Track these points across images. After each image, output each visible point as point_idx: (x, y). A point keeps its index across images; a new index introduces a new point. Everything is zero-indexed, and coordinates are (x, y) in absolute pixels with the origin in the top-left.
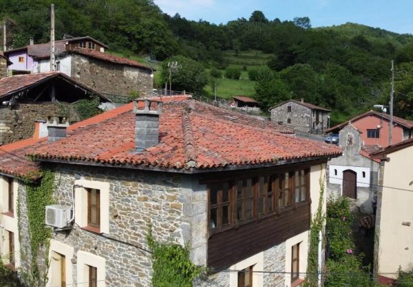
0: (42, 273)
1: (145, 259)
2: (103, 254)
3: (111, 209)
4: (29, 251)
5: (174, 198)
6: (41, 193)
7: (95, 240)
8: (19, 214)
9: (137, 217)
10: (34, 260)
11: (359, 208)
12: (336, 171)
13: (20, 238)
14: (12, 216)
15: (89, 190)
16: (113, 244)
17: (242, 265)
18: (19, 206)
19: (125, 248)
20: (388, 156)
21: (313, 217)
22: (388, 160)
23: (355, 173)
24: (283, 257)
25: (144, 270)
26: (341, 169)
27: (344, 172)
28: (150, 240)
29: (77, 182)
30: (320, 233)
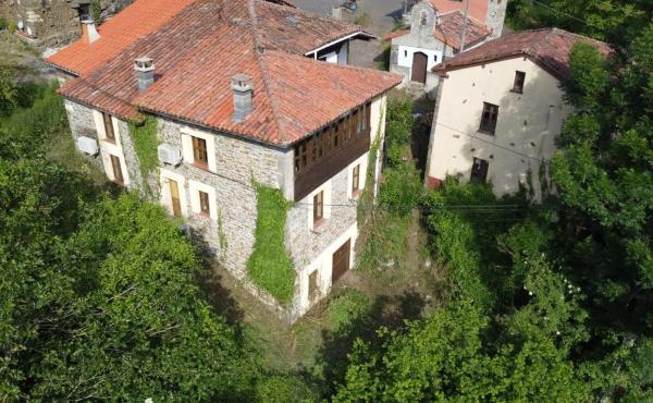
0: (155, 192)
1: (249, 192)
2: (213, 184)
3: (217, 155)
4: (139, 174)
5: (269, 156)
6: (146, 132)
7: (204, 175)
8: (122, 143)
9: (241, 163)
10: (145, 182)
11: (427, 94)
12: (406, 52)
13: (126, 162)
14: (115, 143)
15: (193, 137)
16: (222, 179)
17: (317, 191)
18: (121, 137)
19: (230, 182)
20: (448, 73)
21: (372, 140)
22: (447, 77)
23: (427, 57)
24: (346, 178)
25: (248, 199)
26: (412, 51)
27: (415, 54)
28: (252, 181)
29: (182, 130)
30: (378, 152)
